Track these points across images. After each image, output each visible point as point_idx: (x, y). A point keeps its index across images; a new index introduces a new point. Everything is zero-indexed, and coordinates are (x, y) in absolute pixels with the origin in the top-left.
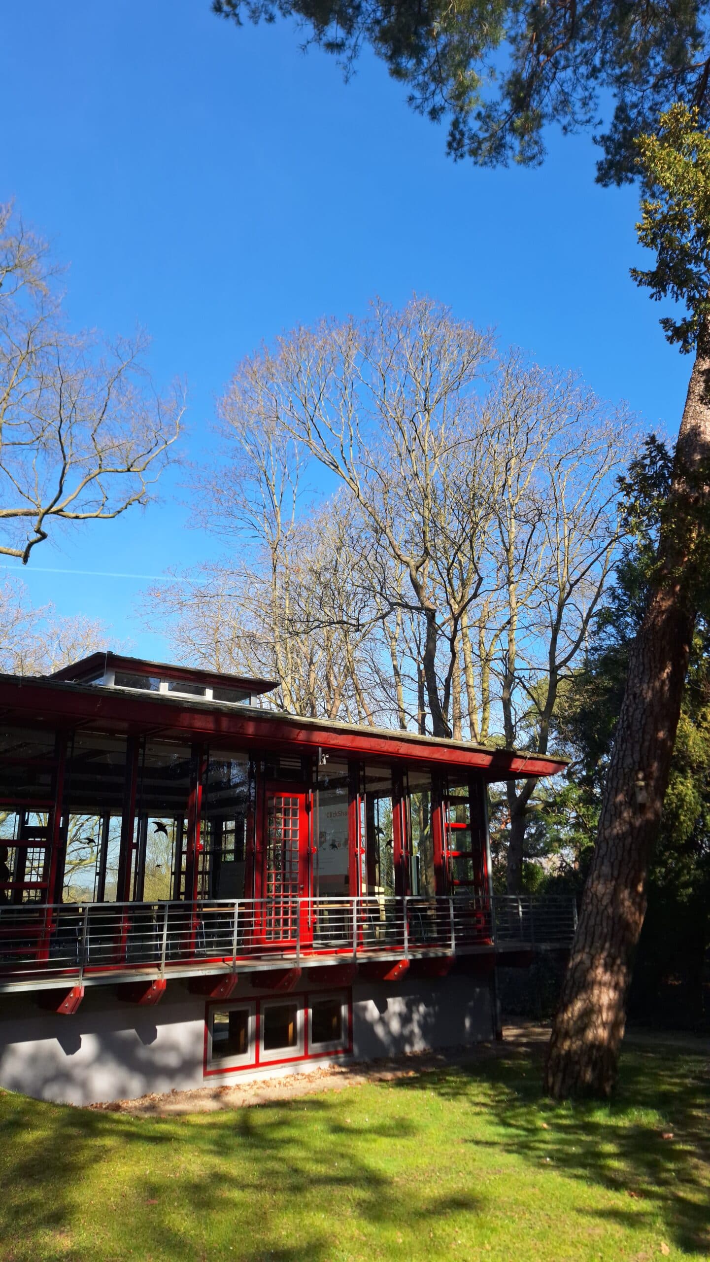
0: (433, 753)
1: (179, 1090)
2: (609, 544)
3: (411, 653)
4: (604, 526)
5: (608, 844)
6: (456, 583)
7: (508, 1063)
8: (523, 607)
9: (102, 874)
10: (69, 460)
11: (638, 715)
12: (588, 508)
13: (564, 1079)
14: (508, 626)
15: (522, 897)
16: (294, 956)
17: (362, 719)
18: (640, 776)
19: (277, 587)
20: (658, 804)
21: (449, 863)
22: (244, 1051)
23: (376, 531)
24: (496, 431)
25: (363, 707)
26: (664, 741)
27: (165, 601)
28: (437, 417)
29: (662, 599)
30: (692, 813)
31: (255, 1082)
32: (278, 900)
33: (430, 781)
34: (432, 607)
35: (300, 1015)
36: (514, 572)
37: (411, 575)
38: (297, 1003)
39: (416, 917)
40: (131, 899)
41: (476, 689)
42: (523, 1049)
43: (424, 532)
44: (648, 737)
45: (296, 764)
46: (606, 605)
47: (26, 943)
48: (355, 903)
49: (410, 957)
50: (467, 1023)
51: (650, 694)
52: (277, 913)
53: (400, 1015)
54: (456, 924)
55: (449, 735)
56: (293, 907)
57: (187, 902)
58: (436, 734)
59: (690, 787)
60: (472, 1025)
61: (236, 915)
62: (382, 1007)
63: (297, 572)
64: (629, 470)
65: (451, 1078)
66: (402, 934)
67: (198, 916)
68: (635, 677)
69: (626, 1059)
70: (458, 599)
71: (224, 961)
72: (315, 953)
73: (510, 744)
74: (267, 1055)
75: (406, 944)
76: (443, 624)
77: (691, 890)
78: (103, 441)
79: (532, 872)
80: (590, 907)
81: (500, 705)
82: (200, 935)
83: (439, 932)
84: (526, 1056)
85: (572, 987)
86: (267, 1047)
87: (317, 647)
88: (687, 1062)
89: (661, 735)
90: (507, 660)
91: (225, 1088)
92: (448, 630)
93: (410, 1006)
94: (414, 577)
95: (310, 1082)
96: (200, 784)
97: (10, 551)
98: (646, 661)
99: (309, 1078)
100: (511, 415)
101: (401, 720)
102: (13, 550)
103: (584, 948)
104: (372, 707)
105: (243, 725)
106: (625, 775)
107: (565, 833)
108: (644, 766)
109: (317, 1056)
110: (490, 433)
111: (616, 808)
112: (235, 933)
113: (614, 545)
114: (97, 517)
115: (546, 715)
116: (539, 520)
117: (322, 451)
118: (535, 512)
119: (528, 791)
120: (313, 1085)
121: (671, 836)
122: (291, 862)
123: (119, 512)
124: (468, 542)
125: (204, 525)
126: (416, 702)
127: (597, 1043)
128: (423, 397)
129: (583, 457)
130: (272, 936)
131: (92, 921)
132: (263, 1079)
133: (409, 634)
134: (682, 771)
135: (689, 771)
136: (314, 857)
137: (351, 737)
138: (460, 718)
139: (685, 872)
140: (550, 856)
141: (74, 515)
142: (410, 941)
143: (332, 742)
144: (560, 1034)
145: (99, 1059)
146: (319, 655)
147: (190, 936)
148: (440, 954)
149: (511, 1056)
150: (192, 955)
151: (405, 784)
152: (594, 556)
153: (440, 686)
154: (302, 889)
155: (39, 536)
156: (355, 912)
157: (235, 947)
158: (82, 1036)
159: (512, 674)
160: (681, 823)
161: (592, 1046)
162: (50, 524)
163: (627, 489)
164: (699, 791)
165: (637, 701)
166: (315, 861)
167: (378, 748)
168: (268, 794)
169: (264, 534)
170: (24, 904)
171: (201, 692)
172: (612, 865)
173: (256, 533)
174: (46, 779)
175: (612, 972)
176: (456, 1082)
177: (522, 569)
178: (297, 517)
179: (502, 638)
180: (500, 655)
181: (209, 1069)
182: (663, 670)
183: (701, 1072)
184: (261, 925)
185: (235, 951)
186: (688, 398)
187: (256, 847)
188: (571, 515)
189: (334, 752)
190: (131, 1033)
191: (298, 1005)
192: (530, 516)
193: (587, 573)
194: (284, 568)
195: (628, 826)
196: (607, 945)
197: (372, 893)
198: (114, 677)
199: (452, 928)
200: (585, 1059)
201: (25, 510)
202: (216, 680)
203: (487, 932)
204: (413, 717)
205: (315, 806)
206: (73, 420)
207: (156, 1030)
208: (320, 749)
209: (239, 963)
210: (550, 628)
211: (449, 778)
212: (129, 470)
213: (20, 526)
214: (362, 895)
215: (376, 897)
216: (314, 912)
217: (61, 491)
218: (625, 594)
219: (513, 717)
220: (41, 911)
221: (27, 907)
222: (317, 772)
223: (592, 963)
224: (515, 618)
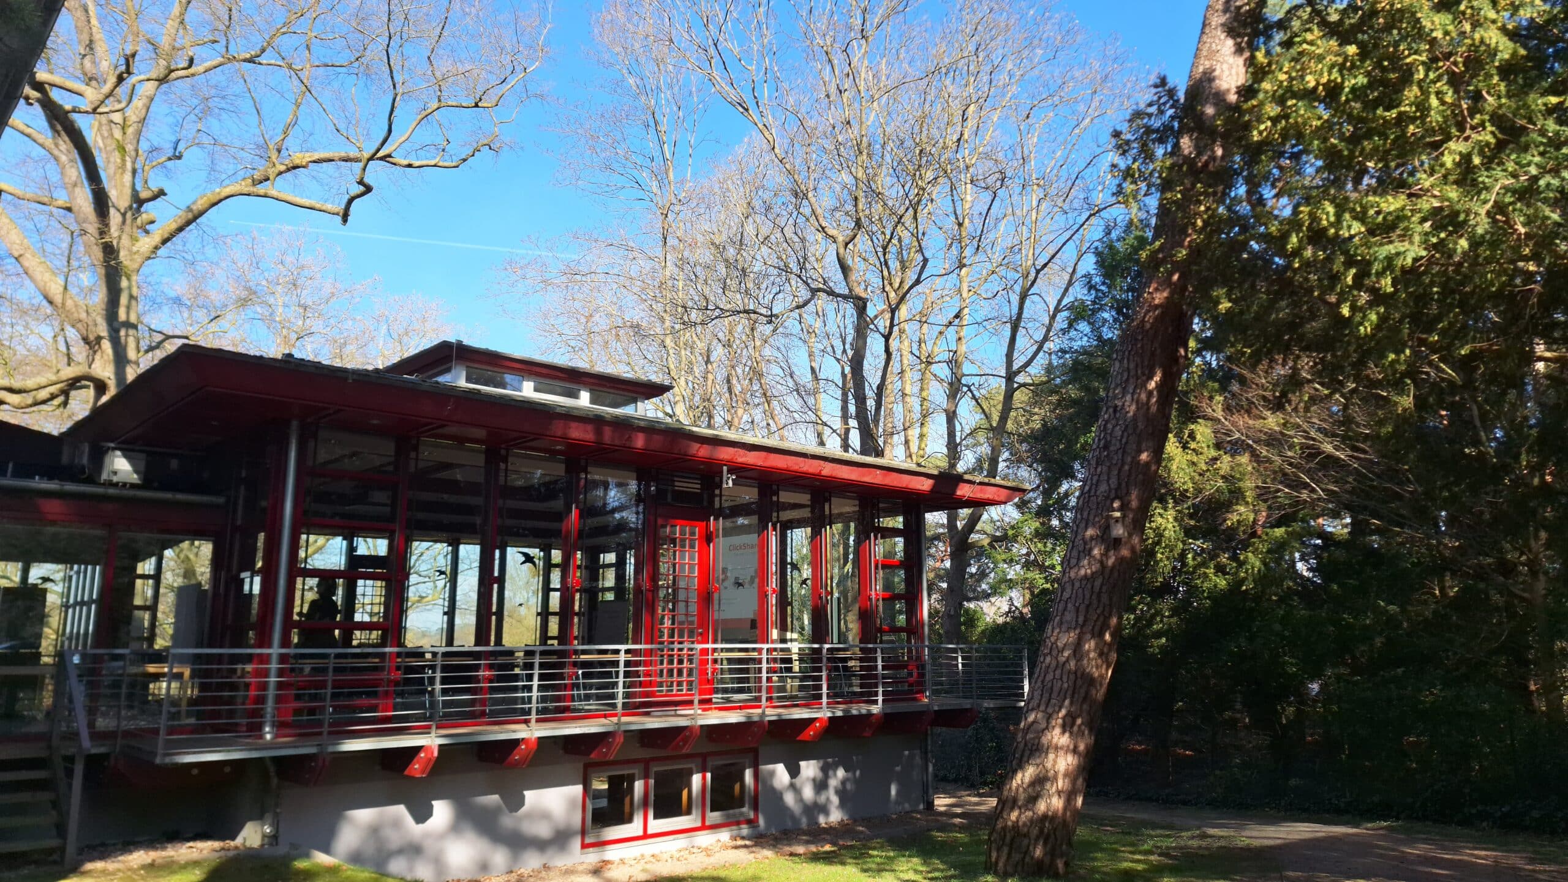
0: (864, 476)
1: (551, 864)
2: (1087, 220)
3: (834, 352)
4: (1082, 196)
5: (1073, 585)
6: (894, 265)
7: (939, 836)
8: (975, 297)
9: (450, 613)
10: (400, 90)
11: (1118, 432)
12: (1064, 173)
13: (1009, 855)
14: (957, 321)
15: (962, 646)
16: (691, 712)
17: (770, 433)
18: (1116, 505)
19: (668, 263)
20: (1136, 540)
21: (877, 606)
22: (630, 820)
23: (796, 195)
24: (952, 69)
25: (773, 418)
26: (1147, 464)
27: (524, 278)
28: (878, 49)
29: (1156, 290)
30: (1171, 551)
31: (642, 856)
32: (671, 646)
33: (857, 509)
34: (863, 295)
35: (696, 780)
36: (967, 252)
37: (838, 254)
38: (693, 766)
39: (837, 669)
40: (492, 643)
41: (913, 398)
42: (958, 820)
43: (856, 199)
44: (1129, 459)
45: (694, 486)
46: (1079, 297)
47: (360, 694)
48: (765, 652)
49: (829, 714)
50: (893, 791)
51: (1133, 407)
52: (671, 662)
53: (814, 780)
54: (884, 677)
55: (880, 453)
56: (689, 655)
57: (561, 647)
58: (863, 452)
59: (1171, 520)
60: (898, 793)
61: (622, 664)
62: (794, 772)
63: (693, 246)
64: (1129, 121)
65: (875, 853)
66: (820, 687)
67: (575, 664)
68: (1117, 386)
69: (1082, 832)
70: (896, 285)
71: (605, 716)
72: (716, 708)
73: (953, 466)
74: (657, 825)
75: (825, 700)
76: (876, 317)
77: (1164, 640)
78: (443, 66)
79: (972, 619)
80: (1048, 659)
81: (942, 418)
82: (576, 686)
83: (862, 686)
84: (961, 828)
85: (1024, 751)
86: (656, 817)
87: (715, 341)
88: (1152, 837)
89: (1144, 456)
90: (954, 363)
91: (606, 862)
92: (883, 323)
93: (825, 770)
94: (841, 256)
95: (708, 855)
96: (577, 507)
97: (324, 208)
98: (1132, 366)
99: (708, 852)
100: (972, 48)
101: (819, 435)
102: (329, 207)
103: (1039, 706)
104: (782, 419)
105: (630, 437)
106: (1098, 504)
107: (1014, 572)
108: (1120, 493)
109: (714, 827)
110: (944, 70)
111: (1085, 543)
112: (621, 685)
113: (1093, 220)
114: (435, 166)
115: (998, 431)
116: (1002, 186)
117: (728, 88)
118: (997, 175)
119: (973, 521)
120: (712, 860)
121: (1143, 578)
122: (687, 602)
123: (464, 160)
124: (911, 211)
125: (573, 182)
126: (839, 414)
127: (1050, 813)
128: (859, 21)
129: (1059, 107)
130: (664, 688)
131: (445, 668)
132: (651, 853)
133: (832, 328)
134: (1162, 500)
135: (1171, 501)
136: (716, 596)
137: (763, 454)
138: (892, 434)
139: (1158, 619)
140: (993, 600)
141: (406, 162)
142: (828, 696)
143: (740, 460)
144: (1007, 803)
145: (455, 828)
146: (718, 352)
147: (565, 687)
148: (864, 712)
149: (943, 828)
150: (566, 709)
151: (827, 512)
152: (1067, 235)
153: (870, 394)
154: (701, 634)
155: (362, 188)
156: (764, 661)
157: (620, 701)
158: (434, 803)
159: (959, 381)
160: (1157, 562)
161: (1045, 817)
162: (376, 173)
163: (1123, 148)
164: (1180, 525)
165: (1118, 415)
166: (716, 602)
167: (796, 468)
168: (660, 521)
169: (651, 195)
170: (355, 647)
171: (574, 395)
172: (1077, 610)
173: (641, 194)
174: (380, 496)
175: (1071, 733)
176: (881, 857)
177: (978, 249)
178: (694, 174)
179: (949, 337)
180: (946, 356)
181: (588, 841)
182: (1152, 378)
183: (1168, 848)
184: (650, 676)
185: (620, 706)
186: (1203, 33)
187: (645, 585)
188: (1043, 183)
189: (741, 471)
190: (494, 799)
191: (694, 769)
192: (990, 181)
193: (1058, 256)
194: (676, 242)
195: (1098, 565)
196: (1067, 702)
197: (783, 640)
198: (464, 374)
199: (880, 681)
200: (1035, 831)
201: (343, 154)
202: (592, 380)
203: (919, 686)
204: (834, 431)
205: (718, 536)
206: (405, 36)
207: (523, 797)
208: (725, 468)
209: (625, 719)
210: (1008, 325)
211: (881, 505)
212: (477, 106)
213: (337, 175)
214: (773, 642)
215: (789, 645)
216: (715, 661)
217: (390, 131)
218: (1104, 283)
219: (958, 434)
220: (382, 656)
221: (358, 650)
222: (721, 496)
223: (1048, 723)
224: (966, 311)
